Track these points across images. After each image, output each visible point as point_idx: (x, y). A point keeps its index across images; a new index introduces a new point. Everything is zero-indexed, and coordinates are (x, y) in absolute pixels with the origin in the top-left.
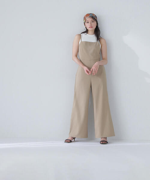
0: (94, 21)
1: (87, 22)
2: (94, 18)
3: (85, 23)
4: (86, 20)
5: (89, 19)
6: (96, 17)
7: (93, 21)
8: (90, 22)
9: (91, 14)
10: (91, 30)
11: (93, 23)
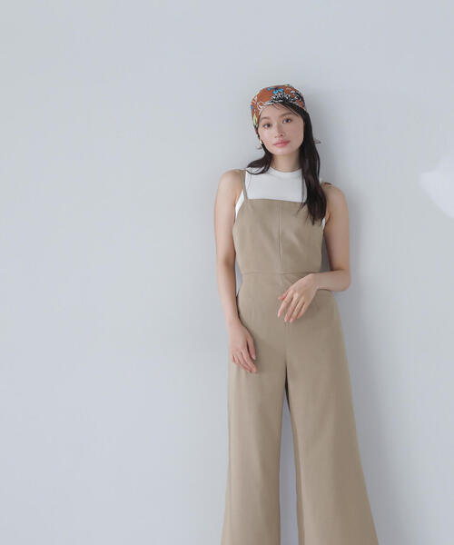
0: (290, 116)
1: (263, 122)
2: (291, 102)
3: (257, 129)
4: (259, 117)
5: (272, 112)
6: (300, 97)
7: (287, 117)
8: (275, 124)
9: (276, 88)
10: (284, 155)
11: (287, 127)
